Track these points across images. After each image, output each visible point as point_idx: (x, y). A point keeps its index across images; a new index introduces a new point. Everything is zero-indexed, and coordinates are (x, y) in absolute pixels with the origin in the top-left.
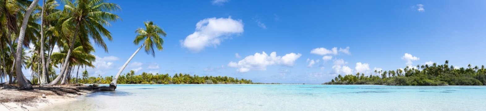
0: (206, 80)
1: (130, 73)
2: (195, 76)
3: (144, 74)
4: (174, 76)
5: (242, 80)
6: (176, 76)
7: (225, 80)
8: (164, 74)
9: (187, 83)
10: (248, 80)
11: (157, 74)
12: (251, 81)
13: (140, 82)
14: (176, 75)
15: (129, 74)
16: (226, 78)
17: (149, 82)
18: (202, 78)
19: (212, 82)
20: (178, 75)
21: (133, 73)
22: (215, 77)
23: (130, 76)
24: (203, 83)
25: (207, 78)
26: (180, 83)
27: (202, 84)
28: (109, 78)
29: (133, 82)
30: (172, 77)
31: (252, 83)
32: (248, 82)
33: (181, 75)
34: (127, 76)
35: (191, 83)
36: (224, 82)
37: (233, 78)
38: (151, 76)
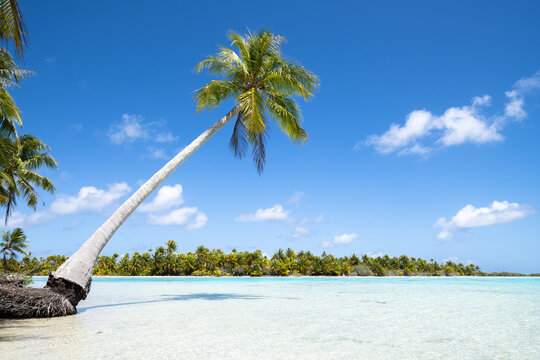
0: (353, 266)
1: (166, 247)
2: (324, 254)
3: (201, 250)
4: (273, 254)
5: (450, 264)
6: (279, 256)
7: (402, 267)
8: (252, 251)
9: (305, 274)
10: (466, 264)
11: (234, 251)
12: (477, 268)
13: (189, 272)
14: (280, 253)
15: (161, 250)
16: (404, 259)
17: (213, 270)
18: (342, 260)
19: (370, 271)
20: (284, 253)
21: (172, 246)
22: (375, 257)
23: (166, 255)
24: (346, 274)
25: (354, 261)
26: (290, 274)
27: (344, 276)
28: (107, 258)
29: (172, 270)
30: (269, 258)
31: (483, 275)
32: (468, 271)
33: (290, 253)
34: (157, 254)
35: (318, 274)
36: (400, 271)
37: (423, 259)
38: (219, 255)
